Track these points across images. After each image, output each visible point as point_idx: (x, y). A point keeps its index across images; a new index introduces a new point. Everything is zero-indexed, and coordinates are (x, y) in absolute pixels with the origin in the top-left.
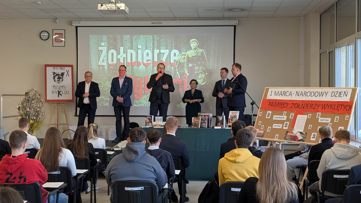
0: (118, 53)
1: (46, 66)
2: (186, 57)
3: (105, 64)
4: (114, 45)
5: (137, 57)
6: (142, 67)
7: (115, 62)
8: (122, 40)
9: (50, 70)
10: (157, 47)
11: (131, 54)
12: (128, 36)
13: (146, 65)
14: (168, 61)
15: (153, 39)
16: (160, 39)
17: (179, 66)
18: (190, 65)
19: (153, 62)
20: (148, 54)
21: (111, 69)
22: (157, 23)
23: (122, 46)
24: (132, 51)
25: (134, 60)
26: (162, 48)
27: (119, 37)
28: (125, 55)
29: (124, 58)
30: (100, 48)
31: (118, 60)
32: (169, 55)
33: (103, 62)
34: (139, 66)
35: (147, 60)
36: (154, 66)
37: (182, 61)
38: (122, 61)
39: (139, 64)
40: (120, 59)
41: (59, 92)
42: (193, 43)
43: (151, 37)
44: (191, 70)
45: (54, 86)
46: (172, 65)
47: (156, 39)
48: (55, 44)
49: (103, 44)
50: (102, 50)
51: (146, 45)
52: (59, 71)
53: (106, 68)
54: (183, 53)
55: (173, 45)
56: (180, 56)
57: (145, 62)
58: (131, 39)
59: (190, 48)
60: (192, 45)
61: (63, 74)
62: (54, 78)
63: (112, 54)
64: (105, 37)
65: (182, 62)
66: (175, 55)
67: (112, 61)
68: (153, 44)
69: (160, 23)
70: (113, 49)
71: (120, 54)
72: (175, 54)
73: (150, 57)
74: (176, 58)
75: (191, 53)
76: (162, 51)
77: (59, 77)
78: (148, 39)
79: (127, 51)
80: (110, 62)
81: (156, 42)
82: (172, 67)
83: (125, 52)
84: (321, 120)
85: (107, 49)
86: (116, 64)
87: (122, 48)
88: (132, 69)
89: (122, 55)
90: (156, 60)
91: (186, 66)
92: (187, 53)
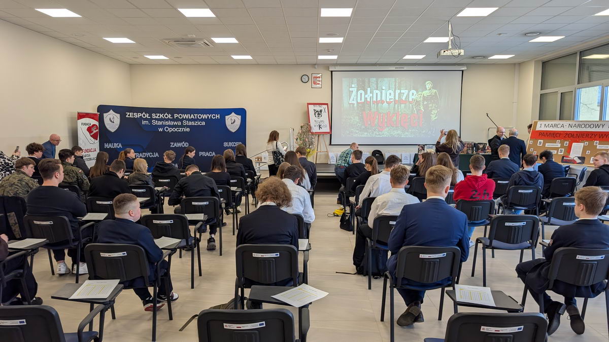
0: (366, 93)
1: (309, 104)
2: (422, 96)
3: (355, 102)
4: (362, 87)
5: (381, 96)
6: (385, 105)
7: (363, 101)
8: (369, 82)
9: (311, 108)
10: (398, 88)
11: (377, 94)
12: (374, 79)
13: (389, 103)
14: (407, 99)
15: (395, 82)
16: (401, 81)
17: (416, 104)
18: (425, 103)
19: (395, 100)
20: (390, 93)
21: (360, 106)
22: (399, 68)
23: (369, 87)
24: (377, 91)
25: (379, 99)
26: (402, 88)
27: (367, 80)
28: (371, 95)
29: (371, 97)
30: (351, 89)
31: (366, 99)
32: (408, 94)
33: (353, 100)
34: (382, 104)
35: (390, 99)
36: (395, 104)
37: (419, 99)
38: (369, 100)
39: (383, 102)
41: (320, 126)
42: (428, 84)
43: (393, 80)
44: (426, 107)
45: (315, 121)
46: (410, 103)
47: (397, 81)
48: (314, 86)
49: (353, 86)
50: (353, 91)
51: (389, 86)
52: (318, 108)
53: (355, 105)
54: (420, 93)
55: (412, 86)
56: (417, 95)
57: (388, 100)
58: (377, 82)
59: (426, 89)
60: (427, 87)
61: (321, 111)
62: (315, 114)
63: (361, 94)
64: (355, 80)
66: (413, 95)
67: (361, 100)
68: (395, 85)
69: (401, 68)
70: (362, 90)
72: (413, 93)
73: (392, 96)
74: (414, 97)
75: (426, 93)
76: (402, 91)
77: (319, 113)
78: (391, 81)
80: (359, 101)
81: (397, 84)
82: (410, 105)
83: (372, 92)
84: (599, 147)
85: (357, 90)
86: (364, 102)
87: (369, 89)
88: (377, 106)
89: (369, 95)
90: (397, 99)
91: (421, 103)
92: (423, 93)
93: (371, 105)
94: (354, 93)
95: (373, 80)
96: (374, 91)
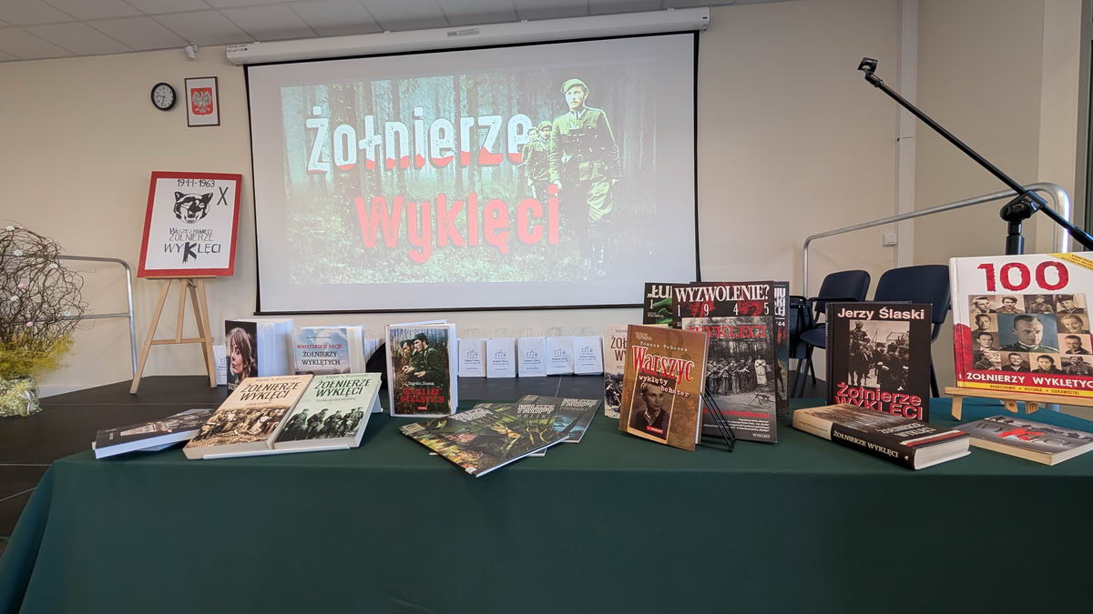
0: (360, 134)
1: (156, 175)
2: (552, 133)
3: (326, 167)
4: (346, 112)
5: (413, 142)
6: (428, 171)
7: (352, 159)
8: (368, 93)
10: (466, 110)
11: (397, 133)
12: (385, 84)
13: (439, 164)
14: (501, 148)
15: (457, 88)
16: (477, 84)
17: (532, 162)
18: (566, 158)
19: (459, 153)
20: (442, 130)
21: (344, 180)
23: (371, 112)
24: (399, 126)
25: (405, 151)
26: (481, 111)
27: (360, 89)
28: (378, 140)
29: (377, 146)
30: (311, 123)
31: (361, 153)
32: (504, 131)
33: (320, 161)
34: (418, 168)
35: (441, 150)
36: (460, 166)
37: (541, 147)
38: (371, 156)
39: (418, 162)
40: (364, 150)
41: (188, 248)
42: (573, 90)
43: (449, 81)
44: (568, 171)
45: (173, 231)
46: (513, 159)
47: (463, 87)
48: (195, 119)
49: (317, 110)
50: (317, 129)
51: (437, 105)
52: (195, 189)
53: (329, 177)
54: (544, 124)
55: (515, 102)
56: (534, 132)
57: (436, 154)
58: (395, 91)
59: (565, 108)
60: (569, 98)
61: (206, 199)
62: (177, 208)
63: (345, 137)
64: (322, 91)
65: (541, 149)
66: (520, 131)
67: (346, 158)
68: (457, 101)
70: (346, 123)
71: (365, 137)
72: (520, 126)
73: (449, 141)
74: (525, 140)
75: (566, 122)
76: (483, 121)
77: (197, 207)
78: (443, 88)
79: (384, 128)
80: (340, 162)
81: (463, 95)
82: (514, 166)
83: (379, 130)
85: (331, 123)
86: (354, 167)
87: (369, 120)
88: (401, 177)
89: (371, 140)
90: (466, 147)
91: (552, 161)
92: (556, 121)
93: (378, 172)
94: (322, 136)
95: (382, 86)
96: (388, 125)
